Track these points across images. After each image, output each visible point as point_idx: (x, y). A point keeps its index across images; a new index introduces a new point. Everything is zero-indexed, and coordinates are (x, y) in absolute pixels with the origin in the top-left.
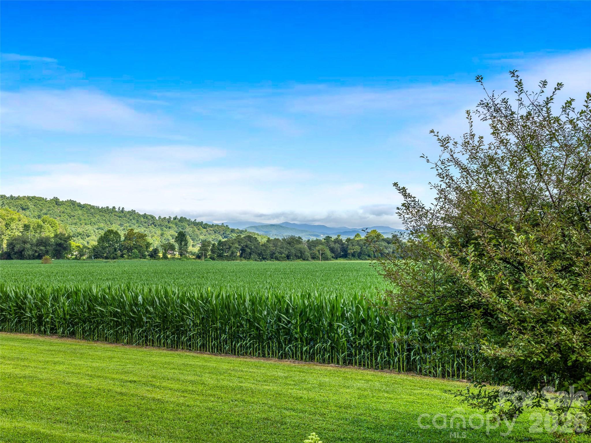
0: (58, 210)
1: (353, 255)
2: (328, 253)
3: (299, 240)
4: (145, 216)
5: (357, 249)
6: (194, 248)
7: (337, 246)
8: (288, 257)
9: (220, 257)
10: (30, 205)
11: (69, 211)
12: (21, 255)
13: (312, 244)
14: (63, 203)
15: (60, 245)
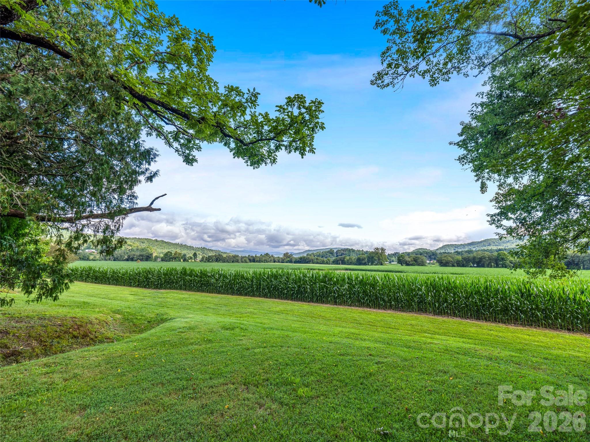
0: (156, 243)
1: (257, 261)
2: (248, 260)
3: (238, 256)
4: (190, 247)
5: (258, 259)
6: (199, 257)
7: (252, 258)
8: (233, 262)
9: (209, 261)
10: (146, 241)
11: (161, 244)
12: (132, 260)
13: (242, 258)
14: (159, 241)
15: (148, 256)
